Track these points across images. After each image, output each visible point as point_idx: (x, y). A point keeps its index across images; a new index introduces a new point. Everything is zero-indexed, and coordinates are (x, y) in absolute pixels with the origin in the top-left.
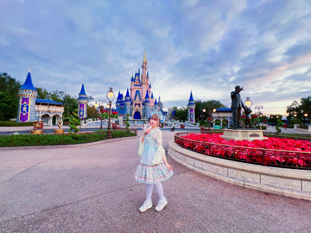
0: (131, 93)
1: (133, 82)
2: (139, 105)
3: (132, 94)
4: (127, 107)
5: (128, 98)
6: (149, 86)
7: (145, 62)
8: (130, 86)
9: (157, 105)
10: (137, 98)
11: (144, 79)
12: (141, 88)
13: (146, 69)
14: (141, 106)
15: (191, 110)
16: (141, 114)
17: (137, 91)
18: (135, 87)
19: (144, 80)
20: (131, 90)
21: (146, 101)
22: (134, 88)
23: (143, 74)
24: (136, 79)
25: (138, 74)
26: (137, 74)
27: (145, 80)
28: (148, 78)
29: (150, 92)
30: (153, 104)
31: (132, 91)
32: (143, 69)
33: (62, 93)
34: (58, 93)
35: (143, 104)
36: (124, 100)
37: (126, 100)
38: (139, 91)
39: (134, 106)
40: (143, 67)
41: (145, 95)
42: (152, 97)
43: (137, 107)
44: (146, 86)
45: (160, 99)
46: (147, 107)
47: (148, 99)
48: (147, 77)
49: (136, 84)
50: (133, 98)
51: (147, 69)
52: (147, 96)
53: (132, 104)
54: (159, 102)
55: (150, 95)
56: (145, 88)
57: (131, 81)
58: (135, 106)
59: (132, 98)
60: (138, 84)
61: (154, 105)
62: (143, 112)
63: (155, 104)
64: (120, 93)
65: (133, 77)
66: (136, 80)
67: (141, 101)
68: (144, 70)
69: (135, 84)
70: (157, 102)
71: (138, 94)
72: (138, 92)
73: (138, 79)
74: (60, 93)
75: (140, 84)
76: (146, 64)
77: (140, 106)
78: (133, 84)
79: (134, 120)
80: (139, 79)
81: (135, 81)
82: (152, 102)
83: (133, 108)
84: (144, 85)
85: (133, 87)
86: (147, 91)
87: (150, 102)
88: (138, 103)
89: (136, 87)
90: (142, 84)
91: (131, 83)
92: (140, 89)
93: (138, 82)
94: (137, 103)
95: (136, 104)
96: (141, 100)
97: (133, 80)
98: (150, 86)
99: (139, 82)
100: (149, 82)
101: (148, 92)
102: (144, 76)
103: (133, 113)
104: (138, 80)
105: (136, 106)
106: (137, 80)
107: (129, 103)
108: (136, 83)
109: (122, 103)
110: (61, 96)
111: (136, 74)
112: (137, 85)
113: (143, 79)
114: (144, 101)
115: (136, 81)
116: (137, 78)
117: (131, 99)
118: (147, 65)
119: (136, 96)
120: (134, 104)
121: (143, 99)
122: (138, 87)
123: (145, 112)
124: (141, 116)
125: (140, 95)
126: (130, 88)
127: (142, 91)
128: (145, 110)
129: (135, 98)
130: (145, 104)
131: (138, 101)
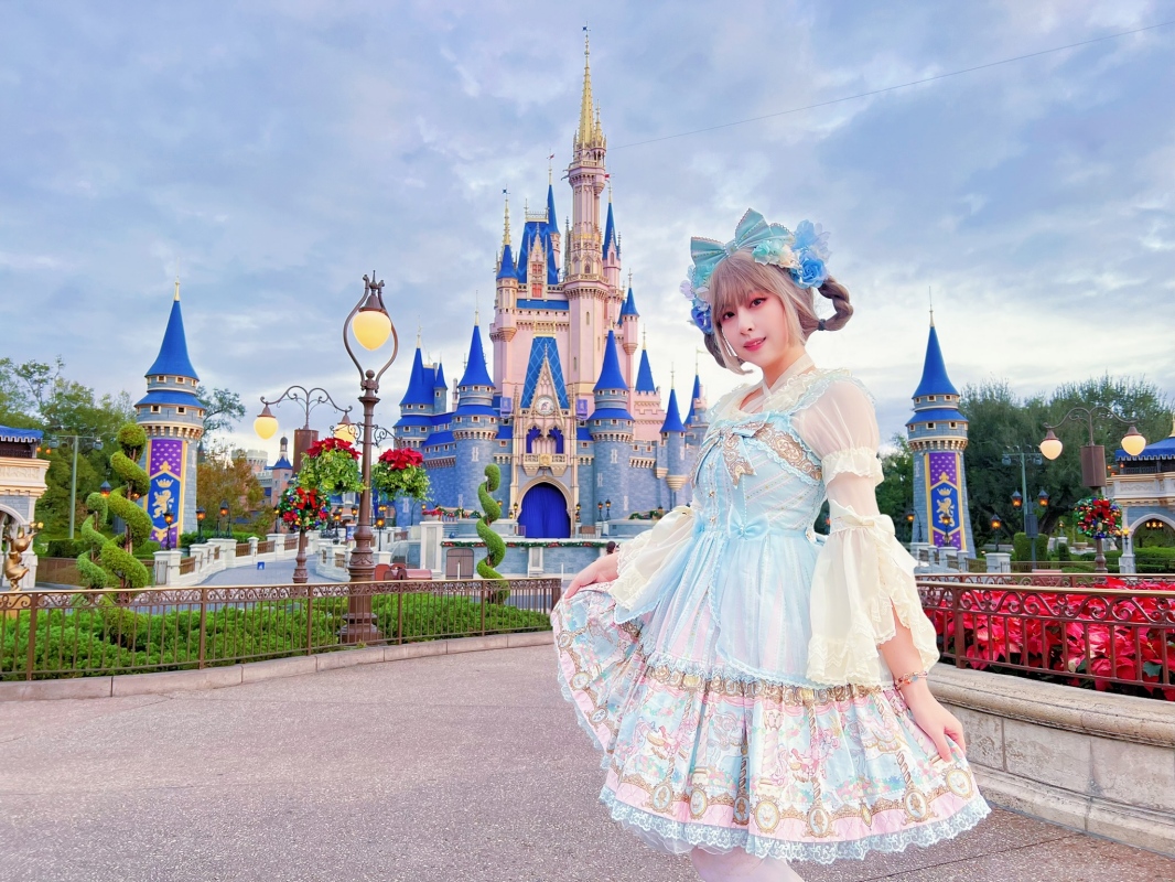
0: (500, 356)
1: (513, 282)
2: (556, 436)
3: (509, 367)
4: (473, 459)
5: (482, 396)
6: (619, 307)
7: (587, 140)
8: (493, 313)
9: (680, 438)
10: (539, 391)
11: (588, 258)
12: (565, 319)
13: (596, 190)
14: (571, 444)
15: (940, 462)
16: (573, 499)
17: (537, 341)
18: (525, 317)
19: (588, 269)
20: (499, 336)
21: (603, 413)
22: (520, 325)
23: (577, 224)
24: (532, 259)
25: (542, 225)
26: (539, 231)
27: (596, 269)
28: (612, 249)
29: (628, 350)
30: (654, 432)
31: (509, 345)
32: (577, 191)
33: (36, 376)
34: (14, 378)
35: (585, 433)
36: (449, 409)
37: (467, 409)
38: (552, 341)
39: (518, 445)
40: (575, 178)
41: (592, 368)
42: (645, 382)
43: (544, 449)
44: (598, 304)
45: (703, 392)
46: (614, 452)
47: (615, 399)
48: (606, 248)
49: (529, 296)
50: (512, 388)
51: (606, 190)
52: (610, 376)
53: (505, 432)
54: (693, 411)
55: (630, 370)
56: (592, 317)
57: (499, 278)
58: (529, 450)
59: (508, 392)
60: (546, 296)
61: (659, 437)
62: (587, 488)
63: (664, 431)
64: (427, 362)
65: (507, 249)
66: (530, 270)
67: (572, 412)
68: (586, 197)
69: (522, 296)
70: (683, 413)
71: (547, 361)
72: (543, 349)
73: (543, 259)
74: (26, 372)
75: (559, 297)
76: (598, 156)
77: (560, 449)
78: (510, 299)
79: (526, 546)
80: (551, 261)
81: (523, 279)
82: (648, 416)
83: (515, 462)
84: (587, 306)
85: (511, 320)
86: (610, 338)
87: (634, 414)
88: (546, 425)
89: (534, 317)
90: (576, 293)
91: (500, 289)
92: (560, 325)
93: (545, 279)
94: (539, 423)
95: (534, 434)
96: (565, 405)
97: (511, 269)
98: (628, 309)
99: (552, 279)
100: (621, 282)
101: (618, 346)
102: (585, 235)
103: (516, 497)
104: (545, 271)
105: (537, 446)
106: (538, 267)
107: (487, 425)
108: (529, 288)
109: (438, 429)
110: (32, 397)
111: (530, 226)
112: (537, 304)
113: (576, 259)
114: (591, 410)
115: (530, 278)
116: (537, 254)
117: (496, 400)
118: (606, 163)
119: (536, 377)
120: (521, 430)
121: (581, 398)
122: (543, 317)
123: (600, 484)
124: (572, 516)
125: (559, 369)
126: (493, 325)
127: (574, 343)
128: (600, 476)
129: (525, 391)
130: (600, 429)
131: (547, 410)
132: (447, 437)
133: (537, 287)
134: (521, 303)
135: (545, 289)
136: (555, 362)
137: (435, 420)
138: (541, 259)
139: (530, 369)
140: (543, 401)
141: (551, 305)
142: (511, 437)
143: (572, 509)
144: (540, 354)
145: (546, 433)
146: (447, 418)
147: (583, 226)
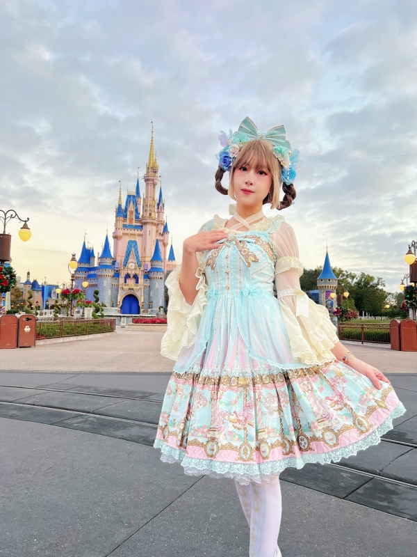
0: (115, 245)
1: (121, 218)
2: (136, 277)
4: (105, 285)
5: (108, 262)
6: (163, 227)
7: (151, 166)
8: (114, 228)
10: (130, 261)
11: (150, 210)
12: (141, 233)
13: (154, 185)
14: (141, 280)
16: (141, 300)
17: (130, 242)
18: (126, 231)
19: (150, 214)
20: (115, 237)
21: (153, 269)
22: (124, 234)
23: (147, 197)
24: (129, 209)
25: (134, 197)
26: (133, 199)
27: (154, 214)
28: (161, 205)
29: (165, 245)
31: (120, 242)
32: (147, 185)
35: (147, 276)
36: (96, 265)
37: (102, 266)
38: (135, 242)
39: (122, 280)
40: (146, 180)
41: (150, 252)
42: (172, 257)
43: (131, 282)
44: (154, 228)
46: (157, 284)
47: (158, 265)
48: (158, 205)
49: (127, 223)
51: (159, 185)
52: (157, 256)
53: (117, 275)
55: (165, 253)
56: (151, 232)
57: (116, 217)
58: (125, 282)
59: (118, 261)
60: (134, 224)
62: (147, 296)
64: (88, 246)
65: (120, 206)
66: (128, 213)
67: (142, 268)
68: (151, 187)
69: (125, 223)
71: (133, 249)
72: (132, 244)
73: (133, 210)
75: (139, 224)
76: (156, 172)
77: (137, 282)
78: (120, 224)
79: (121, 317)
80: (137, 211)
81: (126, 217)
83: (120, 286)
84: (149, 227)
85: (120, 233)
86: (157, 241)
88: (132, 273)
89: (129, 232)
90: (145, 223)
91: (116, 221)
92: (139, 235)
93: (134, 217)
94: (129, 272)
95: (128, 276)
96: (140, 266)
97: (121, 212)
98: (165, 230)
99: (137, 217)
100: (163, 218)
101: (160, 244)
102: (150, 201)
103: (120, 299)
104: (134, 214)
105: (128, 281)
106: (131, 213)
107: (110, 273)
108: (128, 220)
109: (92, 272)
111: (129, 197)
112: (131, 227)
113: (146, 211)
114: (149, 268)
115: (128, 217)
116: (131, 207)
117: (114, 263)
118: (159, 174)
119: (129, 255)
120: (123, 274)
121: (147, 263)
122: (132, 232)
123: (151, 295)
124: (141, 306)
125: (138, 252)
126: (114, 233)
127: (144, 243)
128: (151, 292)
129: (125, 260)
130: (152, 275)
131: (133, 268)
132: (95, 276)
133: (131, 220)
134: (125, 226)
135: (134, 221)
136: (136, 250)
137: (90, 269)
138: (133, 209)
139: (127, 252)
140: (131, 264)
141: (136, 227)
142: (119, 277)
143: (140, 304)
144: (131, 246)
145: (132, 276)
146: (94, 269)
147: (149, 198)
